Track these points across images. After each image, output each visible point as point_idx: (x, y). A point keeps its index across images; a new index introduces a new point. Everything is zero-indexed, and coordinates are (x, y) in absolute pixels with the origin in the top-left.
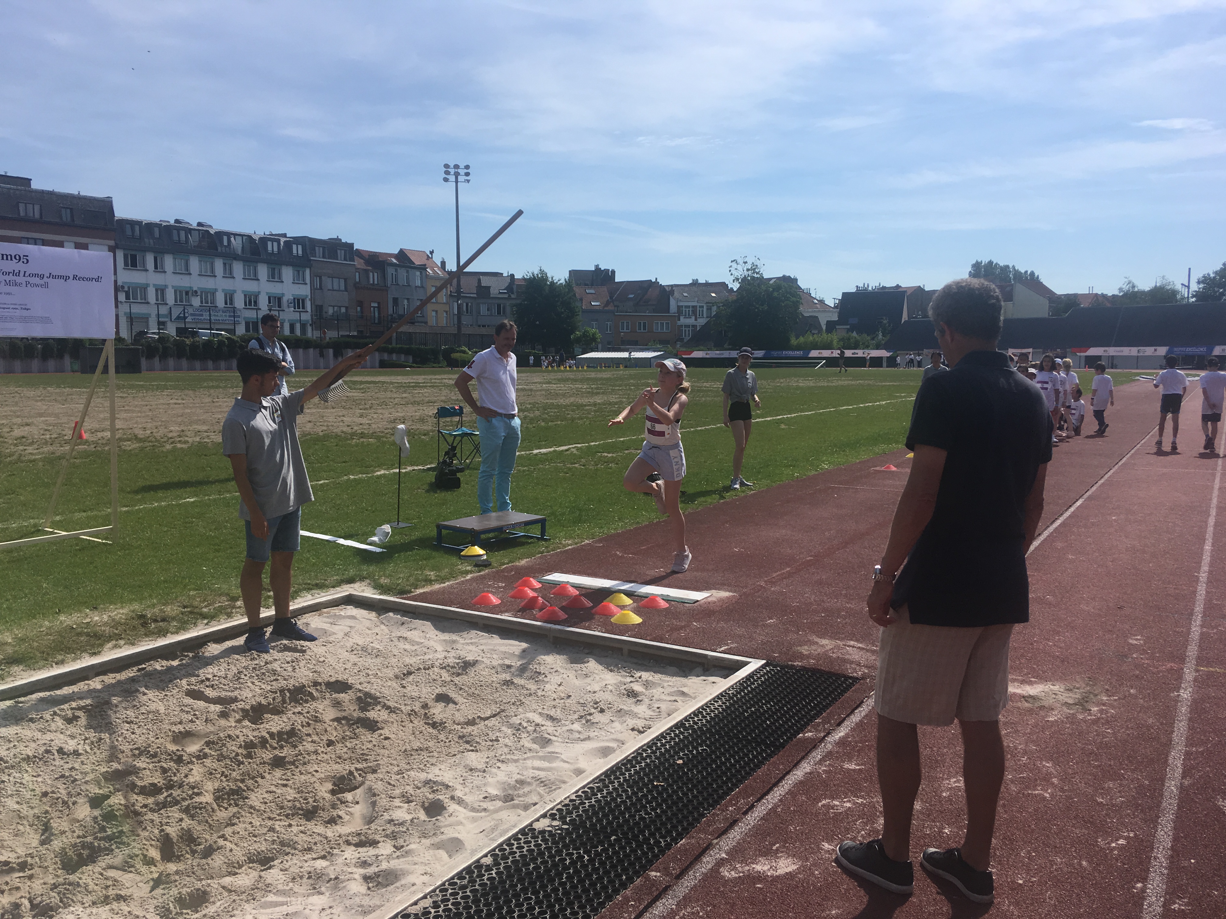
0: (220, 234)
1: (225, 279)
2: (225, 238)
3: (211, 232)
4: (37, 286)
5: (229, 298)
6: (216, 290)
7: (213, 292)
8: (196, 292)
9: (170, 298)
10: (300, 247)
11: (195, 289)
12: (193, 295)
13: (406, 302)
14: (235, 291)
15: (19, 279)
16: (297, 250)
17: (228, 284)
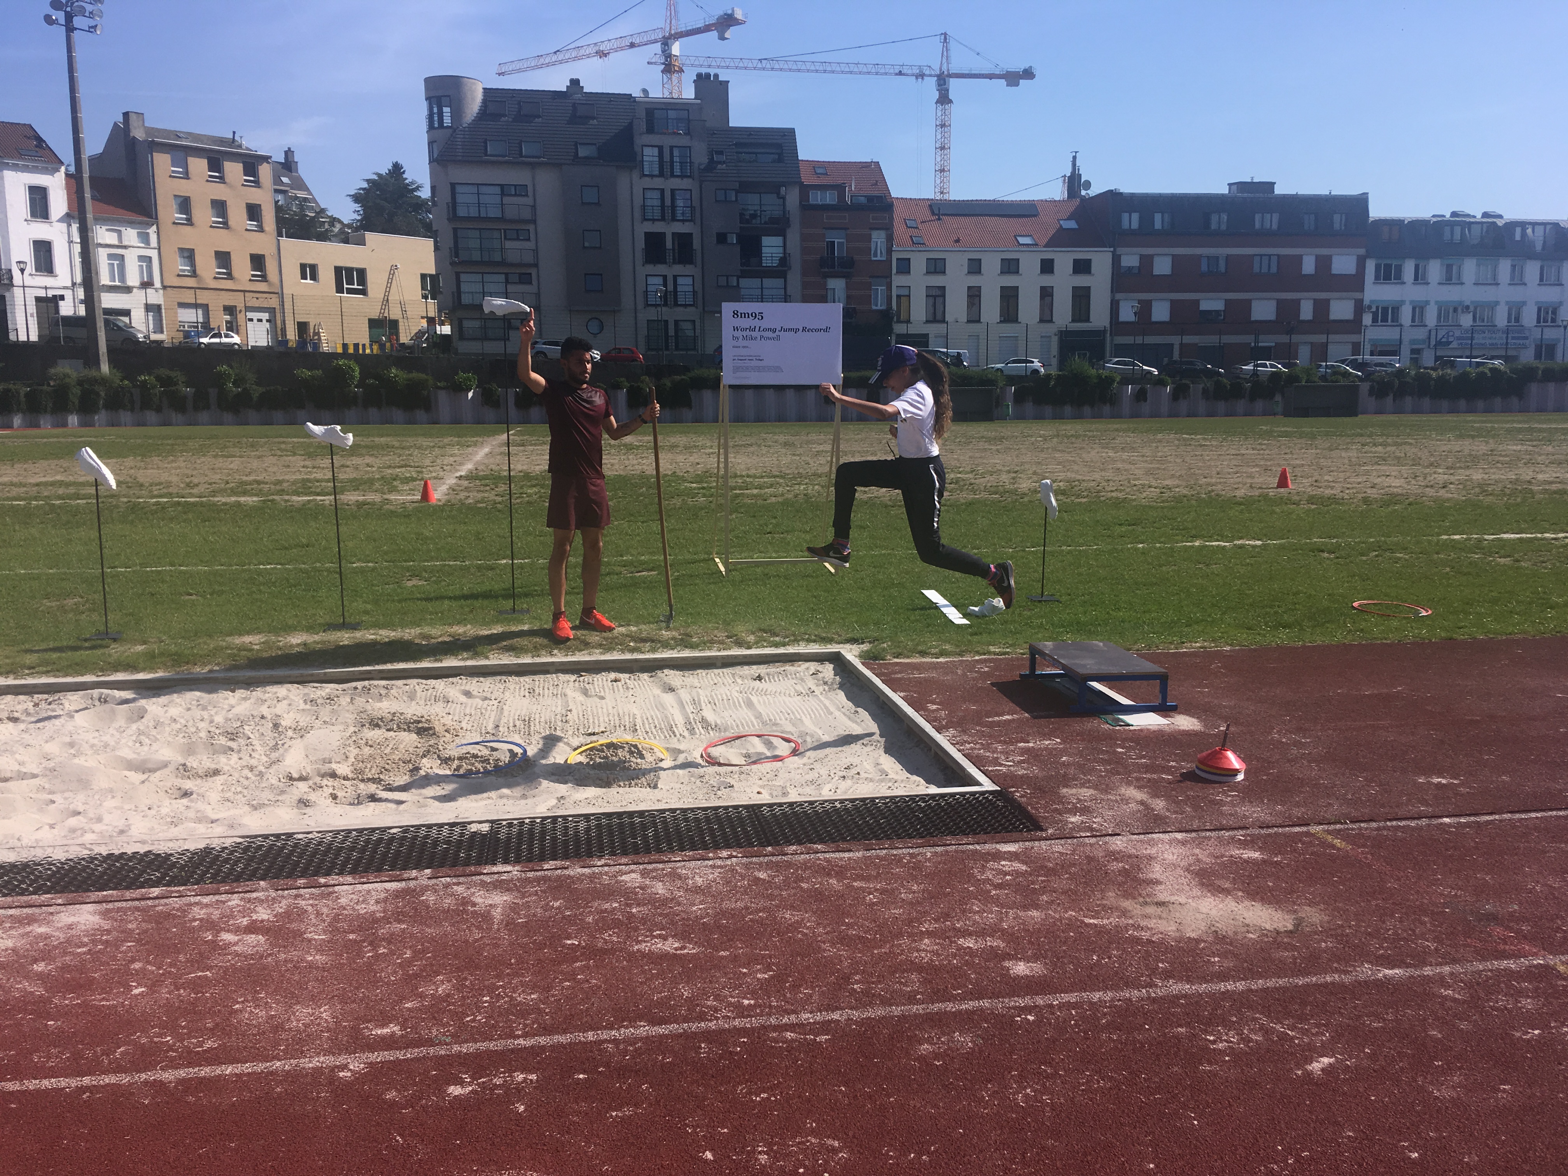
0: (1512, 225)
1: (1512, 287)
2: (1518, 231)
3: (1500, 224)
4: (770, 339)
5: (1515, 313)
6: (1497, 303)
7: (1493, 306)
8: (1468, 307)
9: (1431, 317)
11: (1467, 303)
12: (1463, 312)
14: (1524, 303)
15: (754, 334)
17: (1516, 294)
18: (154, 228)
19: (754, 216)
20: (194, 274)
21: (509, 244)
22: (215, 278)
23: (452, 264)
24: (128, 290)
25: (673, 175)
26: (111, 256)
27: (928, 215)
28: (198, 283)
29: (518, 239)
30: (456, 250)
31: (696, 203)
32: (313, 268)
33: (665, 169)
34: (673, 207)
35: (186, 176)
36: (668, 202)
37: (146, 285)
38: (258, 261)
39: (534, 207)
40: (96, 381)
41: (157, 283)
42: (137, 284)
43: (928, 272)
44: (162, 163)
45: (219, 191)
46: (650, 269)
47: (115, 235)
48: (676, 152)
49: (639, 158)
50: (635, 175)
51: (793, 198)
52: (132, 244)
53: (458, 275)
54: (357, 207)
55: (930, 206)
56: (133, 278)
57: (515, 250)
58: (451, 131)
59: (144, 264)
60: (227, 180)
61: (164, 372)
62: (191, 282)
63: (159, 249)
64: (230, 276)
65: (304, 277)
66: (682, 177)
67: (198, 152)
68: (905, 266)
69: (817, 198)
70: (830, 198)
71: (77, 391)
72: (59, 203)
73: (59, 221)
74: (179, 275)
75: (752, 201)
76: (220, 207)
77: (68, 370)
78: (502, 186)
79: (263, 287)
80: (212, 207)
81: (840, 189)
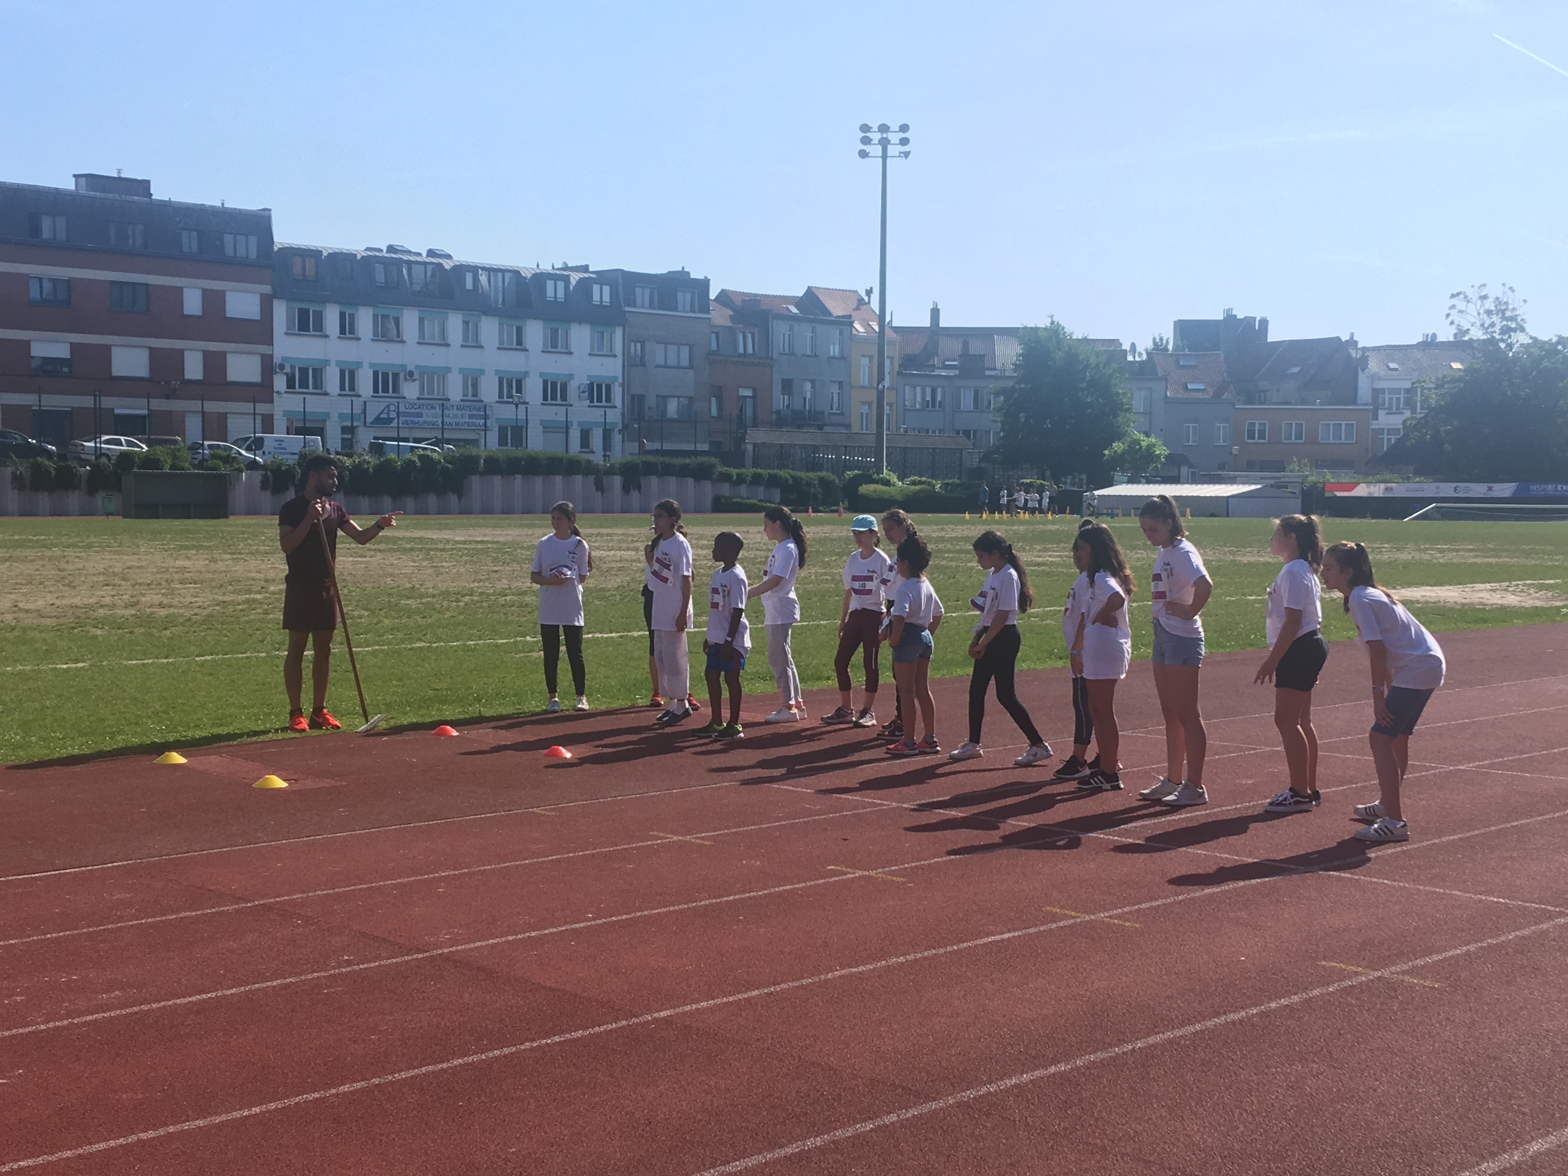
1: (465, 350)
2: (469, 277)
3: (447, 267)
6: (448, 370)
7: (443, 373)
8: (411, 374)
9: (365, 384)
10: (606, 289)
11: (410, 368)
12: (405, 379)
13: (808, 386)
14: (482, 372)
16: (601, 295)
17: (471, 359)
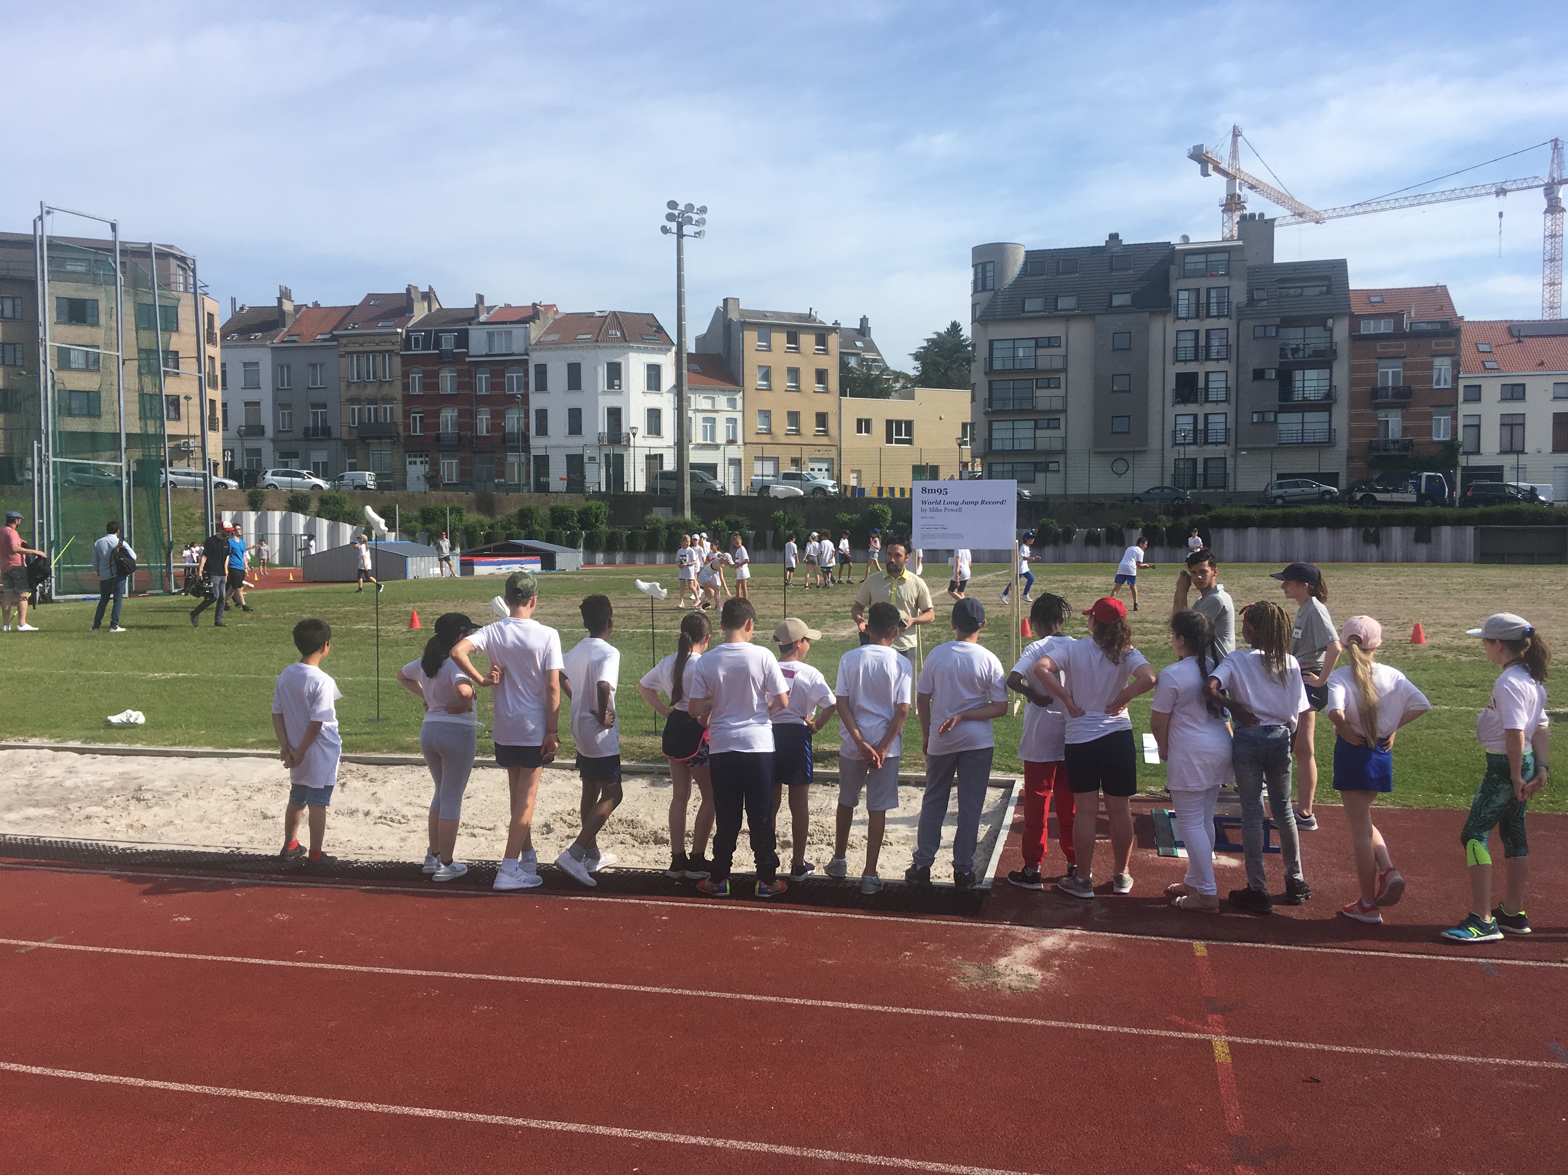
4: (954, 510)
15: (939, 507)
18: (741, 393)
19: (1295, 351)
20: (769, 432)
21: (1039, 393)
22: (786, 434)
23: (986, 413)
24: (717, 447)
25: (1208, 316)
26: (705, 420)
27: (1507, 339)
28: (772, 439)
29: (1049, 387)
30: (990, 401)
31: (1232, 341)
32: (868, 422)
33: (1200, 310)
34: (1208, 346)
35: (769, 349)
36: (1202, 342)
37: (731, 442)
38: (822, 419)
39: (1066, 357)
40: (680, 525)
41: (740, 441)
42: (724, 441)
43: (1503, 399)
44: (751, 338)
45: (794, 360)
46: (1181, 408)
47: (710, 401)
48: (1213, 294)
49: (1174, 302)
50: (1170, 318)
51: (1341, 330)
52: (722, 408)
53: (990, 423)
54: (917, 364)
55: (1509, 328)
56: (721, 439)
57: (1045, 398)
58: (992, 293)
59: (731, 425)
60: (801, 350)
61: (733, 517)
62: (766, 439)
63: (743, 412)
64: (798, 432)
65: (859, 431)
66: (1218, 317)
67: (779, 327)
68: (1474, 394)
69: (1369, 328)
70: (1384, 327)
71: (665, 534)
72: (668, 378)
73: (667, 392)
74: (757, 433)
75: (1295, 336)
76: (794, 373)
77: (660, 517)
78: (1037, 339)
79: (824, 440)
80: (788, 374)
81: (1397, 316)
